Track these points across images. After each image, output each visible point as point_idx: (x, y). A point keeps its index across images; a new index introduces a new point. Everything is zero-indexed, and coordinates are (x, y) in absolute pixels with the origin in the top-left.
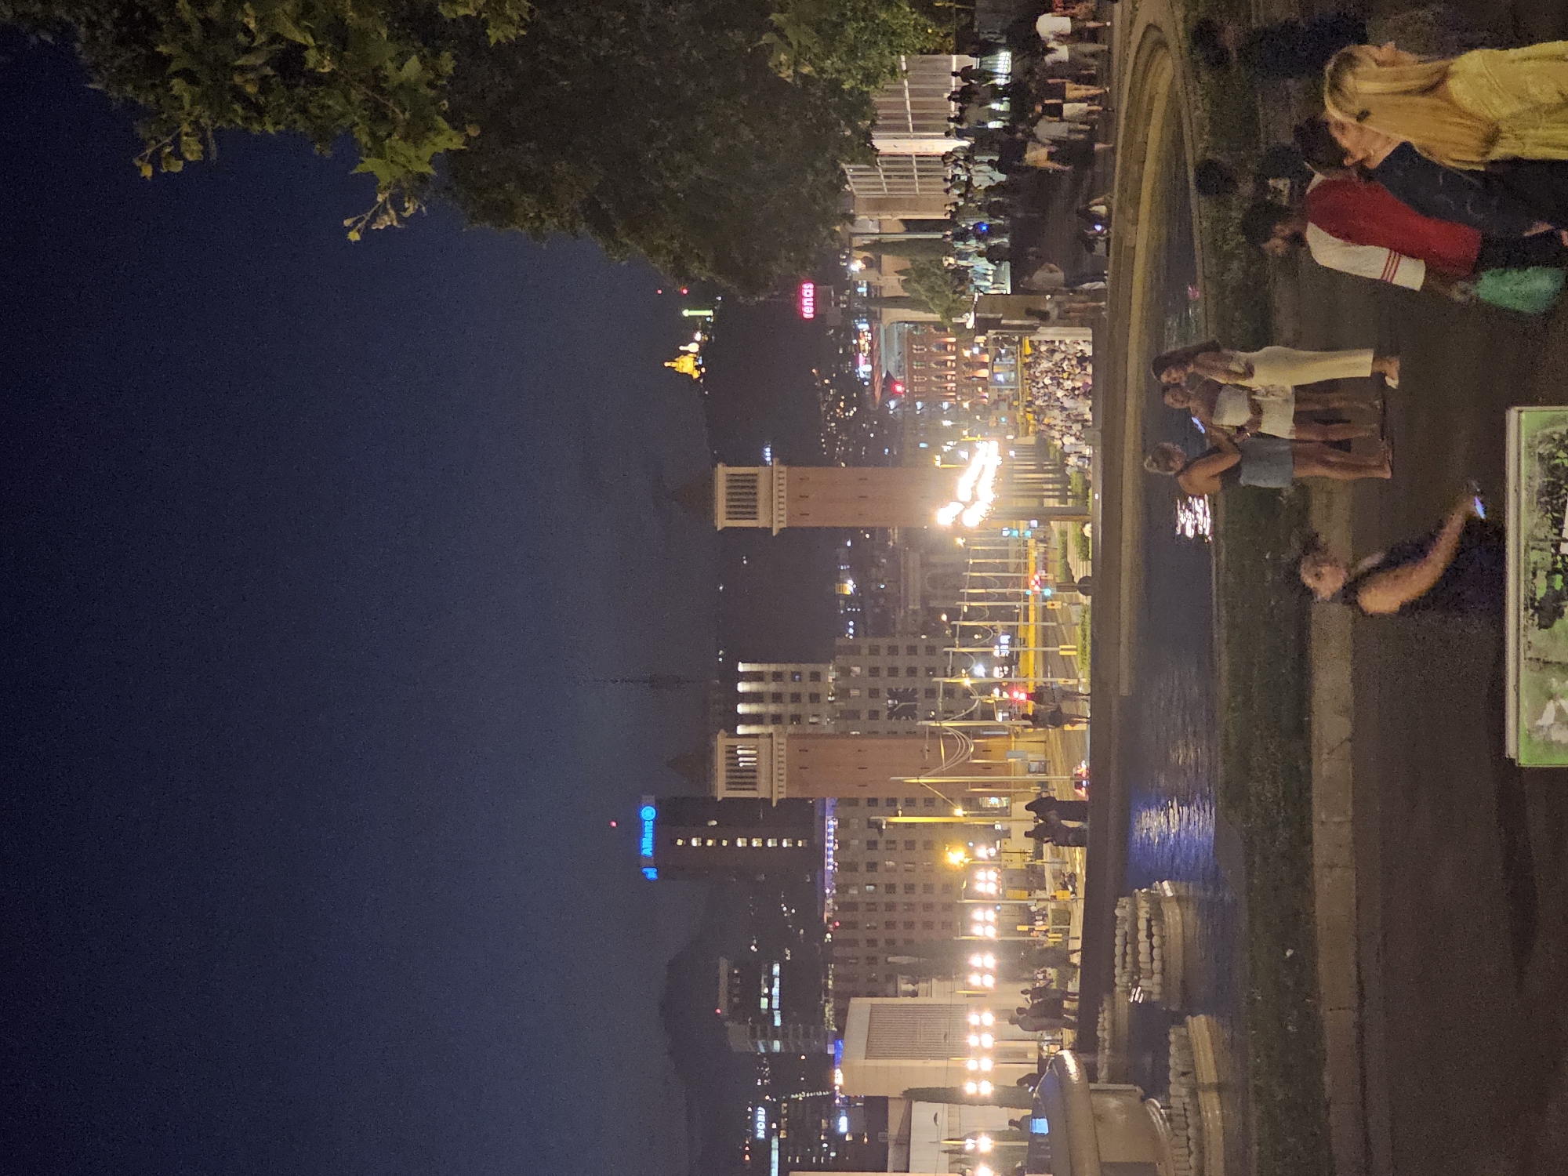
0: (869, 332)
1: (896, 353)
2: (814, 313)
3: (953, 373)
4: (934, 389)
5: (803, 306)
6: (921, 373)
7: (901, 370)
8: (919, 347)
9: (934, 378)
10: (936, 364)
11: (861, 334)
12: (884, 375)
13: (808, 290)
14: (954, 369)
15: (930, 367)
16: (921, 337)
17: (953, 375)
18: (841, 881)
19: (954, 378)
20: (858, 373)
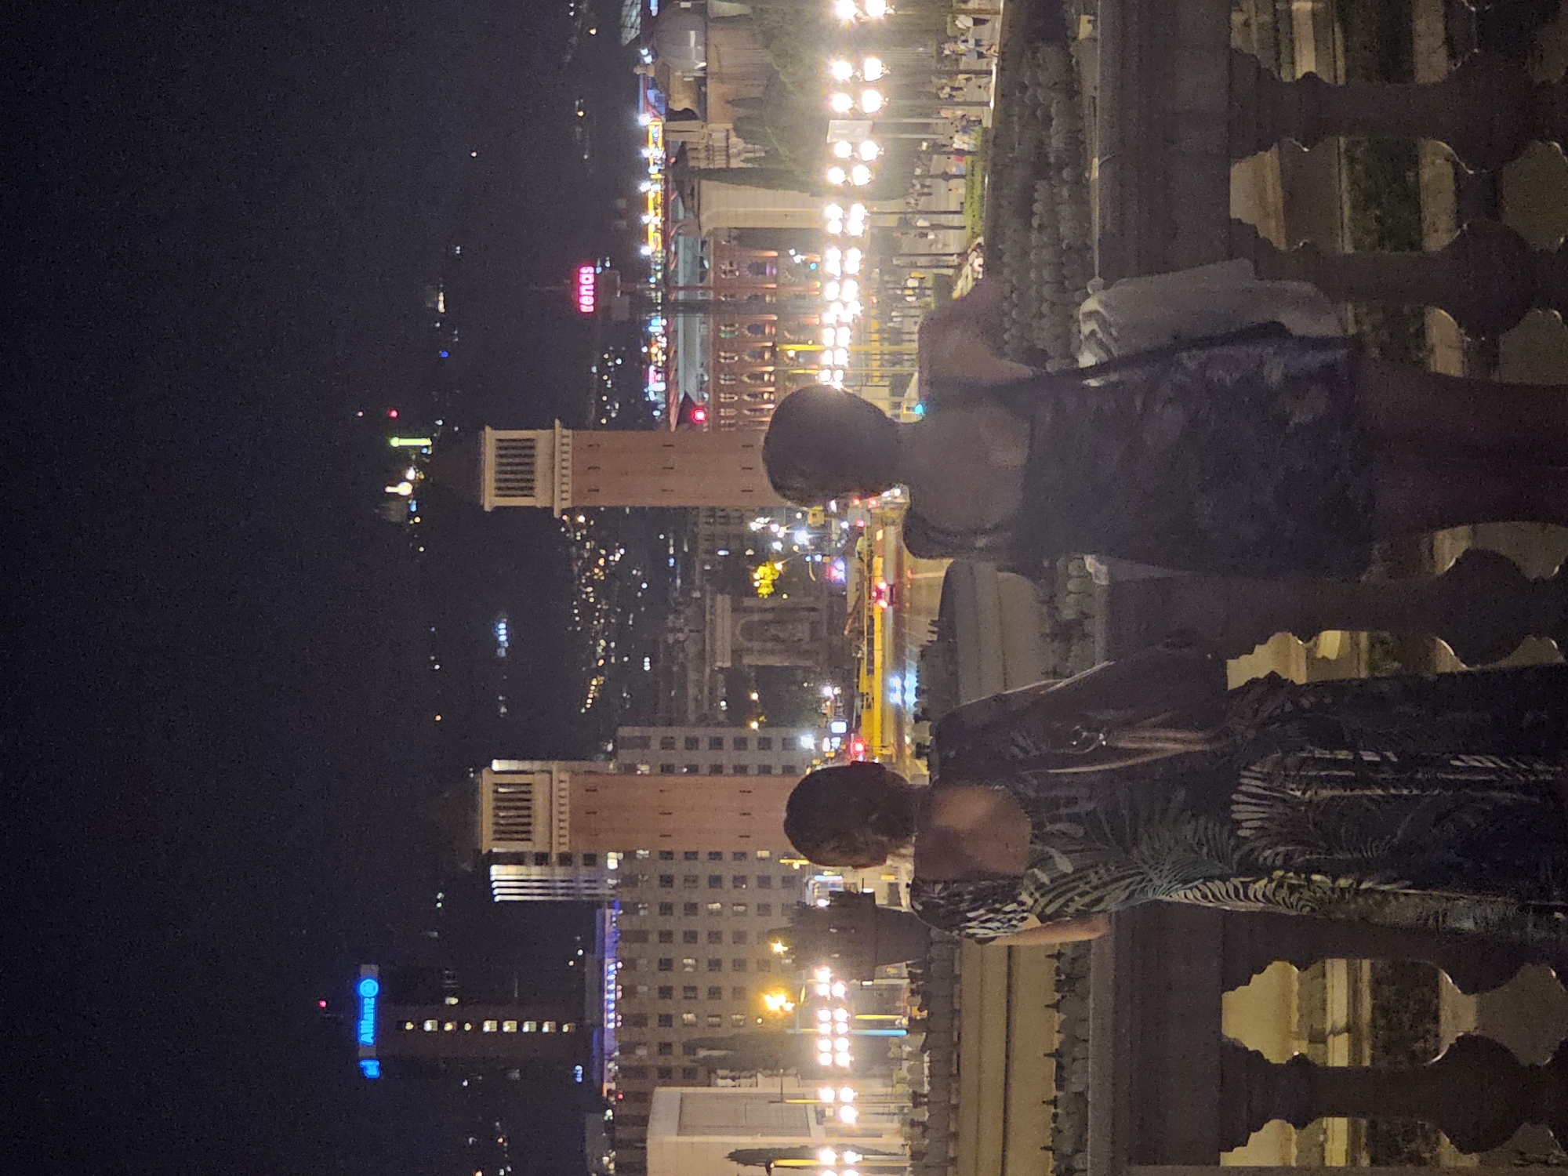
0: (663, 336)
1: (698, 364)
2: (594, 305)
3: (772, 389)
4: (746, 412)
5: (580, 296)
6: (731, 390)
7: (704, 386)
8: (728, 355)
9: (746, 398)
10: (749, 377)
11: (653, 339)
12: (681, 397)
13: (587, 275)
14: (773, 385)
15: (743, 382)
16: (731, 341)
17: (770, 393)
18: (625, 1039)
19: (772, 397)
20: (647, 394)
